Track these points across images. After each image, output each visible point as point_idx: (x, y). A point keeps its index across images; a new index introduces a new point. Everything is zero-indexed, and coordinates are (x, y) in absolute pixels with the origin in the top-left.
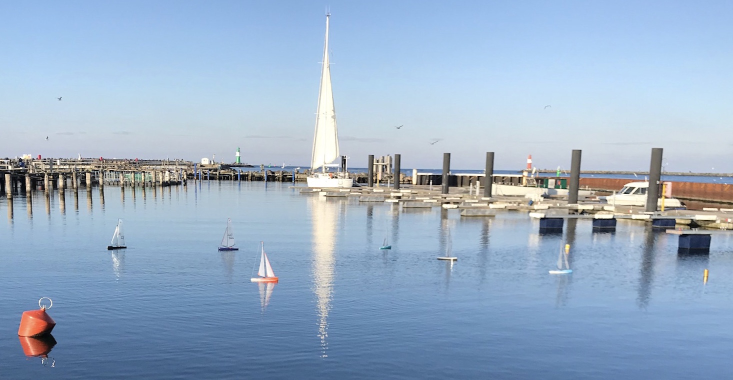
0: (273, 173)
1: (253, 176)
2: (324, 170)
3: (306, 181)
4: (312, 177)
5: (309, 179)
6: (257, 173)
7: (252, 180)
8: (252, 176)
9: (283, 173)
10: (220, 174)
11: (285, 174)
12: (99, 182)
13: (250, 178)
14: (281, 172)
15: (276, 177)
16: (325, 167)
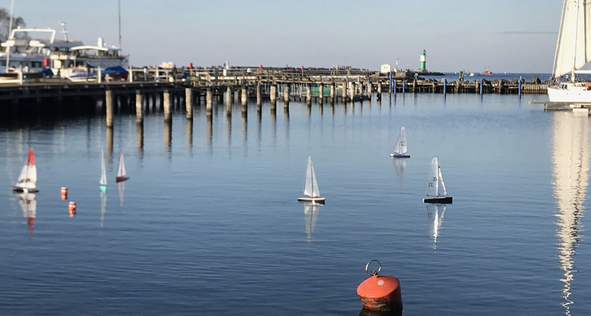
0: (489, 83)
1: (461, 87)
2: (573, 79)
3: (547, 93)
4: (557, 89)
5: (551, 91)
6: (466, 83)
7: (459, 92)
8: (459, 88)
9: (503, 83)
10: (416, 85)
11: (505, 84)
12: (270, 97)
13: (456, 90)
14: (500, 82)
15: (493, 87)
16: (575, 74)
